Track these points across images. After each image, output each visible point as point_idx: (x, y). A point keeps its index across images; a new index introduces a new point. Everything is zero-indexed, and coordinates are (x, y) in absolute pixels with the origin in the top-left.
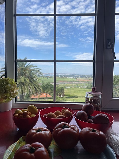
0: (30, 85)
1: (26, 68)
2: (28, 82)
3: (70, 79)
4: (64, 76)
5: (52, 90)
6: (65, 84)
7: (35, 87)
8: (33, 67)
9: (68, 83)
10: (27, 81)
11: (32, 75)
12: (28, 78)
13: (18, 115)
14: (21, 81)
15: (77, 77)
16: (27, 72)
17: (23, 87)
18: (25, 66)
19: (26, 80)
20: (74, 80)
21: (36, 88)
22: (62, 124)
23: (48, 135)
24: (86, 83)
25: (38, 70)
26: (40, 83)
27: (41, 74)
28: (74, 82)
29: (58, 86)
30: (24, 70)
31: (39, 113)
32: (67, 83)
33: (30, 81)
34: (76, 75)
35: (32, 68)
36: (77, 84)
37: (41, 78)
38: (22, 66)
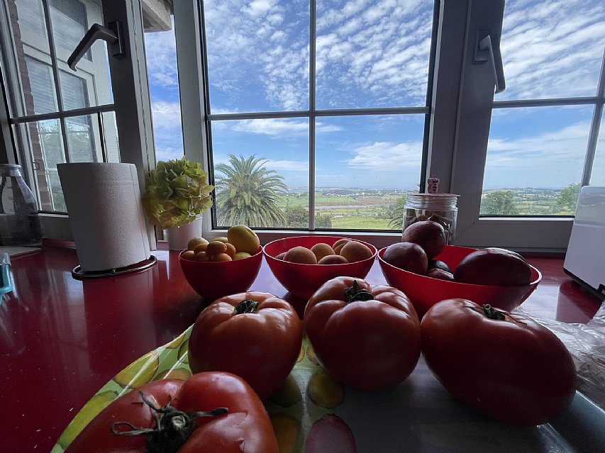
0: (262, 211)
1: (253, 175)
2: (258, 203)
3: (342, 199)
4: (331, 192)
5: (306, 221)
6: (333, 209)
7: (271, 214)
8: (267, 173)
9: (340, 207)
10: (256, 202)
11: (266, 191)
12: (259, 195)
13: (193, 252)
14: (245, 201)
15: (357, 194)
16: (256, 183)
17: (249, 215)
18: (252, 173)
19: (255, 200)
20: (351, 200)
21: (275, 216)
22: (342, 283)
23: (283, 328)
24: (378, 207)
25: (276, 180)
26: (282, 208)
27: (285, 188)
28: (352, 205)
29: (318, 213)
30: (249, 180)
31: (263, 249)
32: (337, 207)
33: (263, 202)
34: (356, 190)
35: (265, 176)
36: (357, 210)
37: (284, 198)
38: (245, 172)
